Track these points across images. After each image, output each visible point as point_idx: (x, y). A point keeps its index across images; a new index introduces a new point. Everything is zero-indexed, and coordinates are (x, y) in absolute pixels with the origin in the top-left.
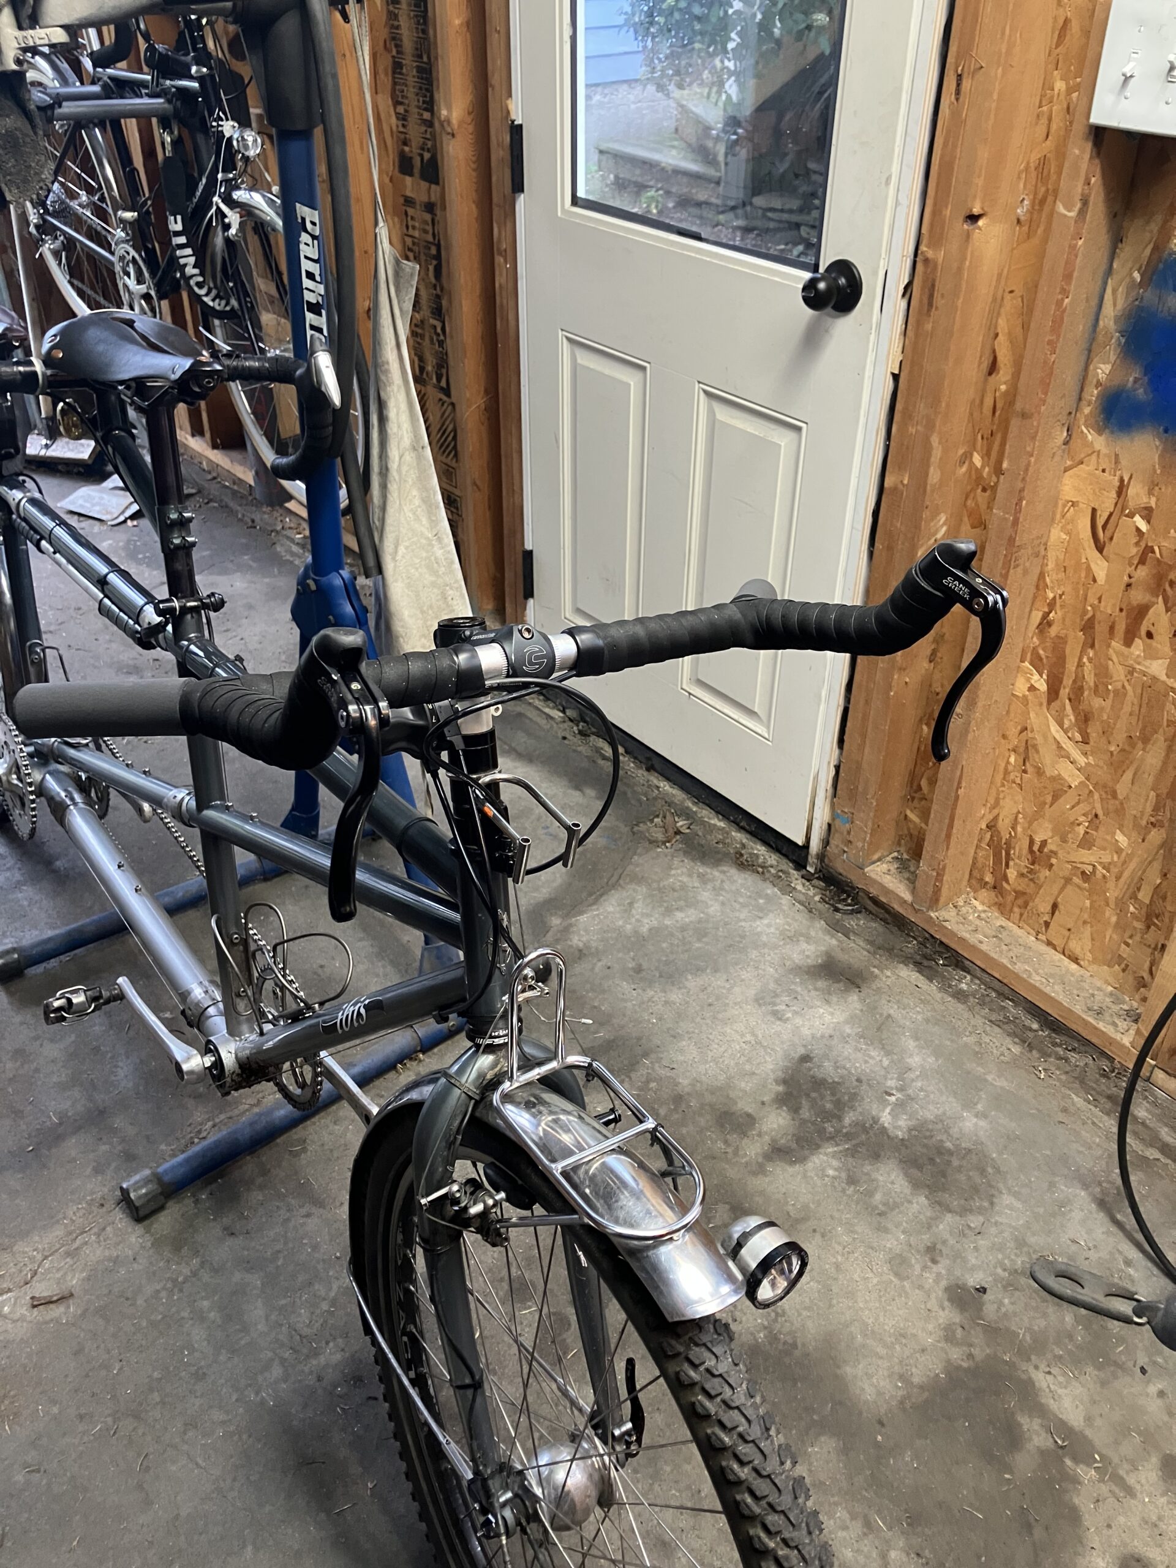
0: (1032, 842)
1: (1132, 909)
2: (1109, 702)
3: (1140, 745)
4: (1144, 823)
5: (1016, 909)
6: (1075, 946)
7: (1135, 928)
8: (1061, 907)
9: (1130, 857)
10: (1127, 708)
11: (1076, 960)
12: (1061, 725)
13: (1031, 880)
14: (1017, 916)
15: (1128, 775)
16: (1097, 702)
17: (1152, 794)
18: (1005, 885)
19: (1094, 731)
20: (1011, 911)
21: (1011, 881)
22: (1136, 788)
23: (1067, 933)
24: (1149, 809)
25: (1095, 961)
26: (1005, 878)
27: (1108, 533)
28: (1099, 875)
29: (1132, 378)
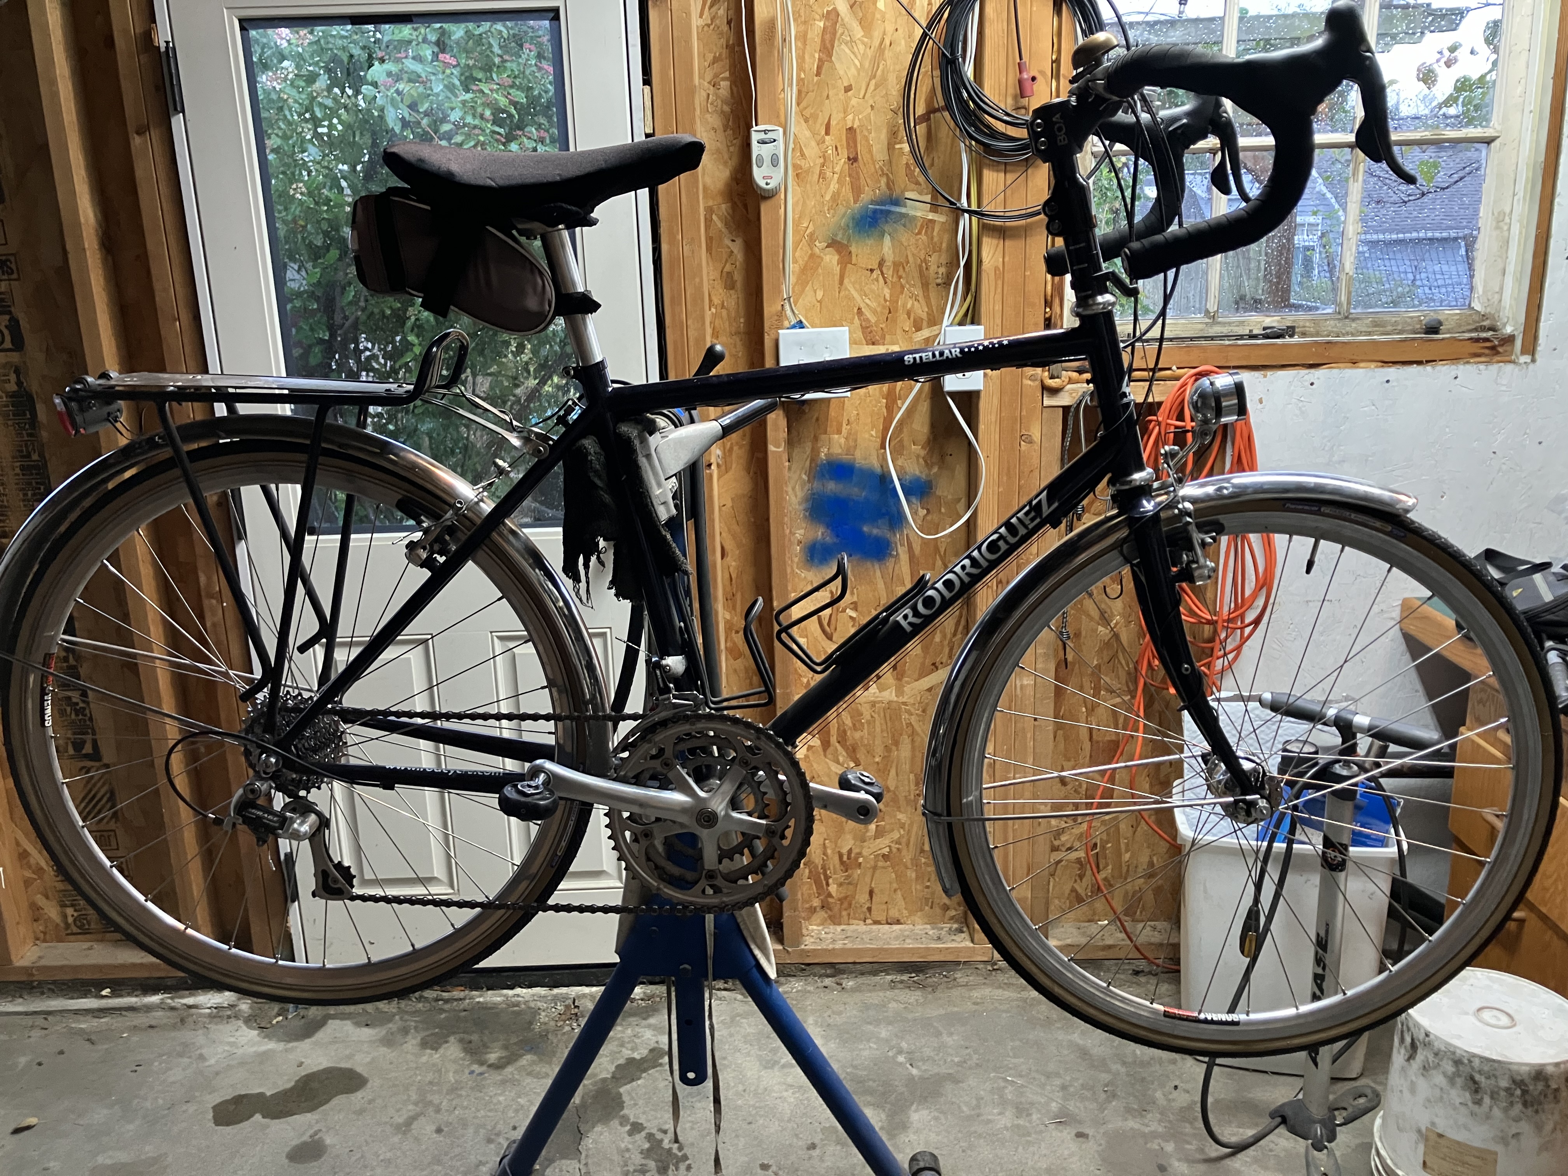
0: (841, 856)
1: (923, 860)
2: (866, 731)
3: (894, 748)
4: (912, 797)
5: (844, 913)
6: (894, 913)
7: (929, 873)
8: (876, 890)
9: (911, 825)
10: (878, 730)
11: (898, 922)
12: (838, 762)
13: (849, 883)
14: (846, 918)
15: (893, 772)
16: (858, 735)
17: (912, 776)
18: (830, 900)
19: (861, 756)
20: (841, 916)
21: (834, 894)
22: (900, 777)
23: (885, 907)
24: (913, 787)
25: (912, 913)
26: (830, 895)
27: (833, 627)
28: (894, 850)
29: (820, 533)
